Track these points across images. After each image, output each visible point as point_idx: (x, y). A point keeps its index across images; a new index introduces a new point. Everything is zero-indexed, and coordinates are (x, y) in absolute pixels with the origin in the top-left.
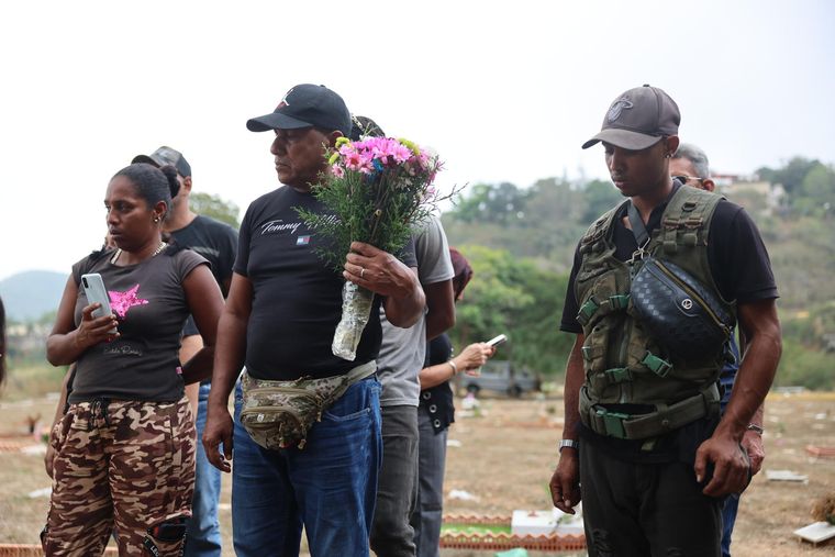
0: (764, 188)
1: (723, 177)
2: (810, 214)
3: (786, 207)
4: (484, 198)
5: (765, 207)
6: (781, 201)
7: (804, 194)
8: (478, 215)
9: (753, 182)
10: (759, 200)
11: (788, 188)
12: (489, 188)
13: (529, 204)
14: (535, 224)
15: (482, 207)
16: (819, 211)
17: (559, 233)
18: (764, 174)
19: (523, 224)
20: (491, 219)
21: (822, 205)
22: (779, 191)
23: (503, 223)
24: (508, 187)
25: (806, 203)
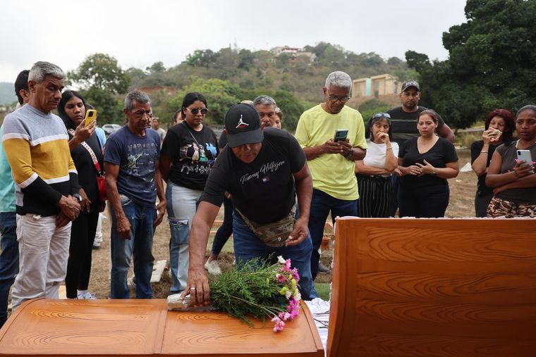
0: (309, 54)
1: (292, 49)
2: (326, 65)
3: (317, 62)
4: (199, 56)
5: (309, 62)
6: (315, 60)
7: (324, 57)
8: (197, 63)
9: (304, 52)
10: (307, 59)
11: (317, 55)
12: (201, 52)
13: (218, 59)
14: (220, 68)
15: (199, 59)
16: (330, 64)
17: (230, 71)
18: (308, 48)
19: (216, 68)
20: (202, 65)
21: (330, 62)
22: (314, 56)
23: (207, 67)
24: (209, 51)
25: (325, 60)
